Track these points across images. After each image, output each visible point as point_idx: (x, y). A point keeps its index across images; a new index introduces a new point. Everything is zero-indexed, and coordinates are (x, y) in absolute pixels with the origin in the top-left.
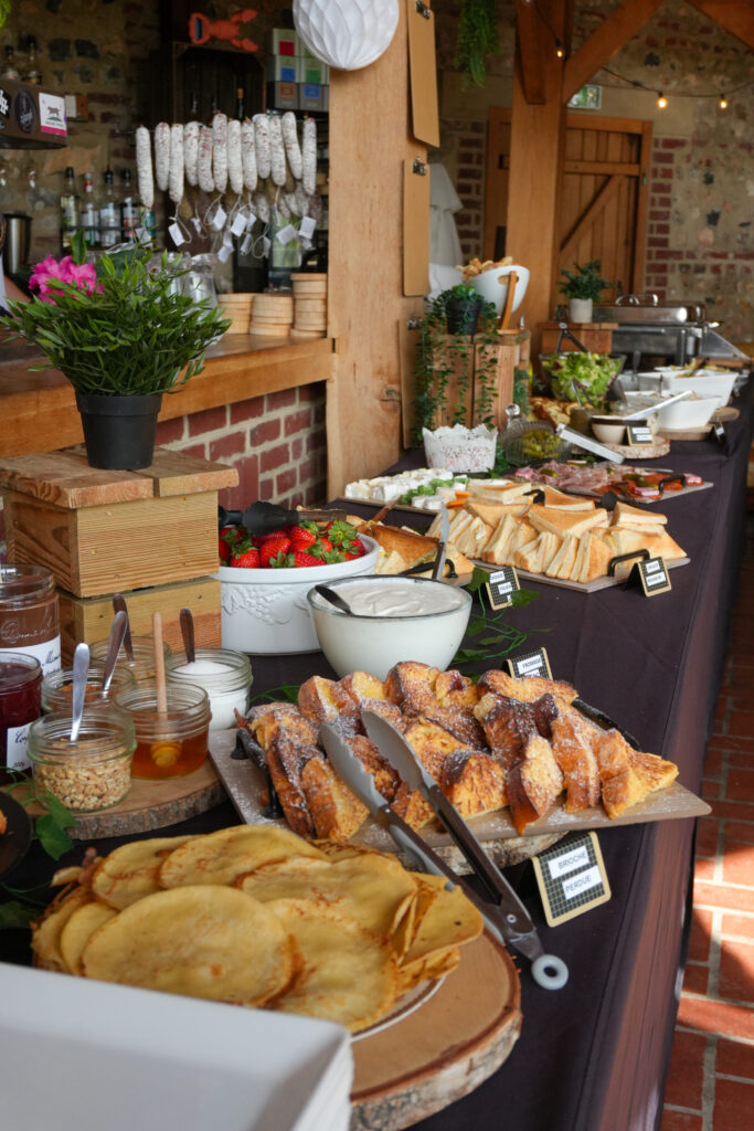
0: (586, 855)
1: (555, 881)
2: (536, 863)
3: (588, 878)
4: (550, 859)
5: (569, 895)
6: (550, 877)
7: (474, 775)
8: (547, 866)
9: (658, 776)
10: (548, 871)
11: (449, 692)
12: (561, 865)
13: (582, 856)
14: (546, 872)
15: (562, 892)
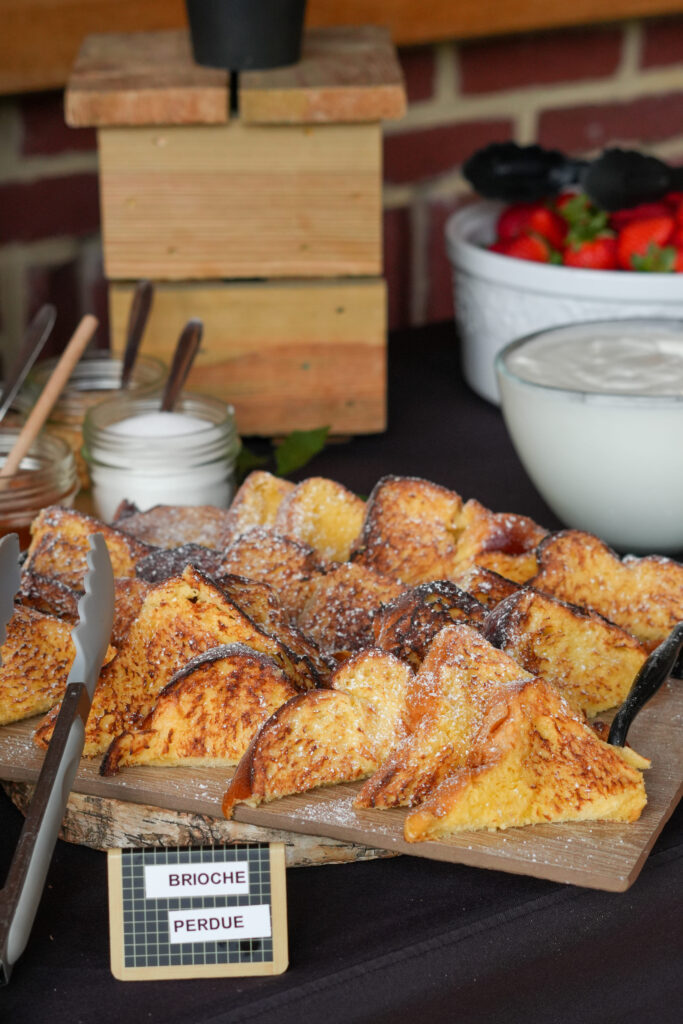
0: (246, 878)
1: (151, 903)
2: (115, 861)
3: (236, 922)
4: (150, 862)
5: (178, 937)
6: (141, 893)
7: (211, 693)
8: (140, 872)
9: (594, 793)
10: (140, 882)
11: (481, 554)
12: (173, 880)
13: (236, 877)
14: (134, 883)
15: (165, 927)
